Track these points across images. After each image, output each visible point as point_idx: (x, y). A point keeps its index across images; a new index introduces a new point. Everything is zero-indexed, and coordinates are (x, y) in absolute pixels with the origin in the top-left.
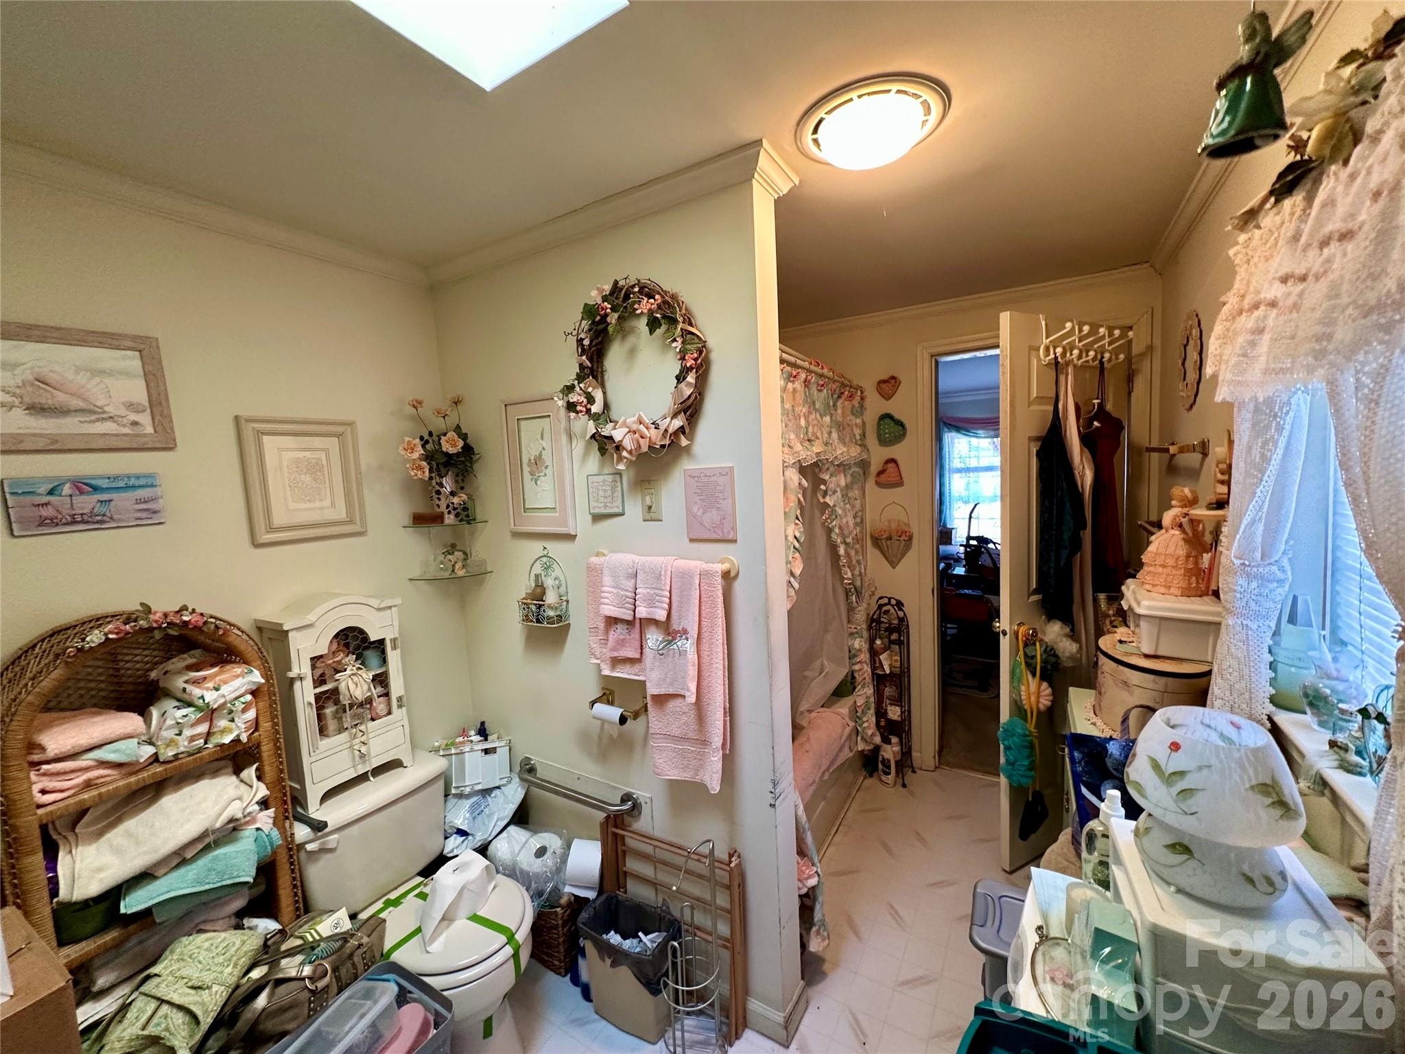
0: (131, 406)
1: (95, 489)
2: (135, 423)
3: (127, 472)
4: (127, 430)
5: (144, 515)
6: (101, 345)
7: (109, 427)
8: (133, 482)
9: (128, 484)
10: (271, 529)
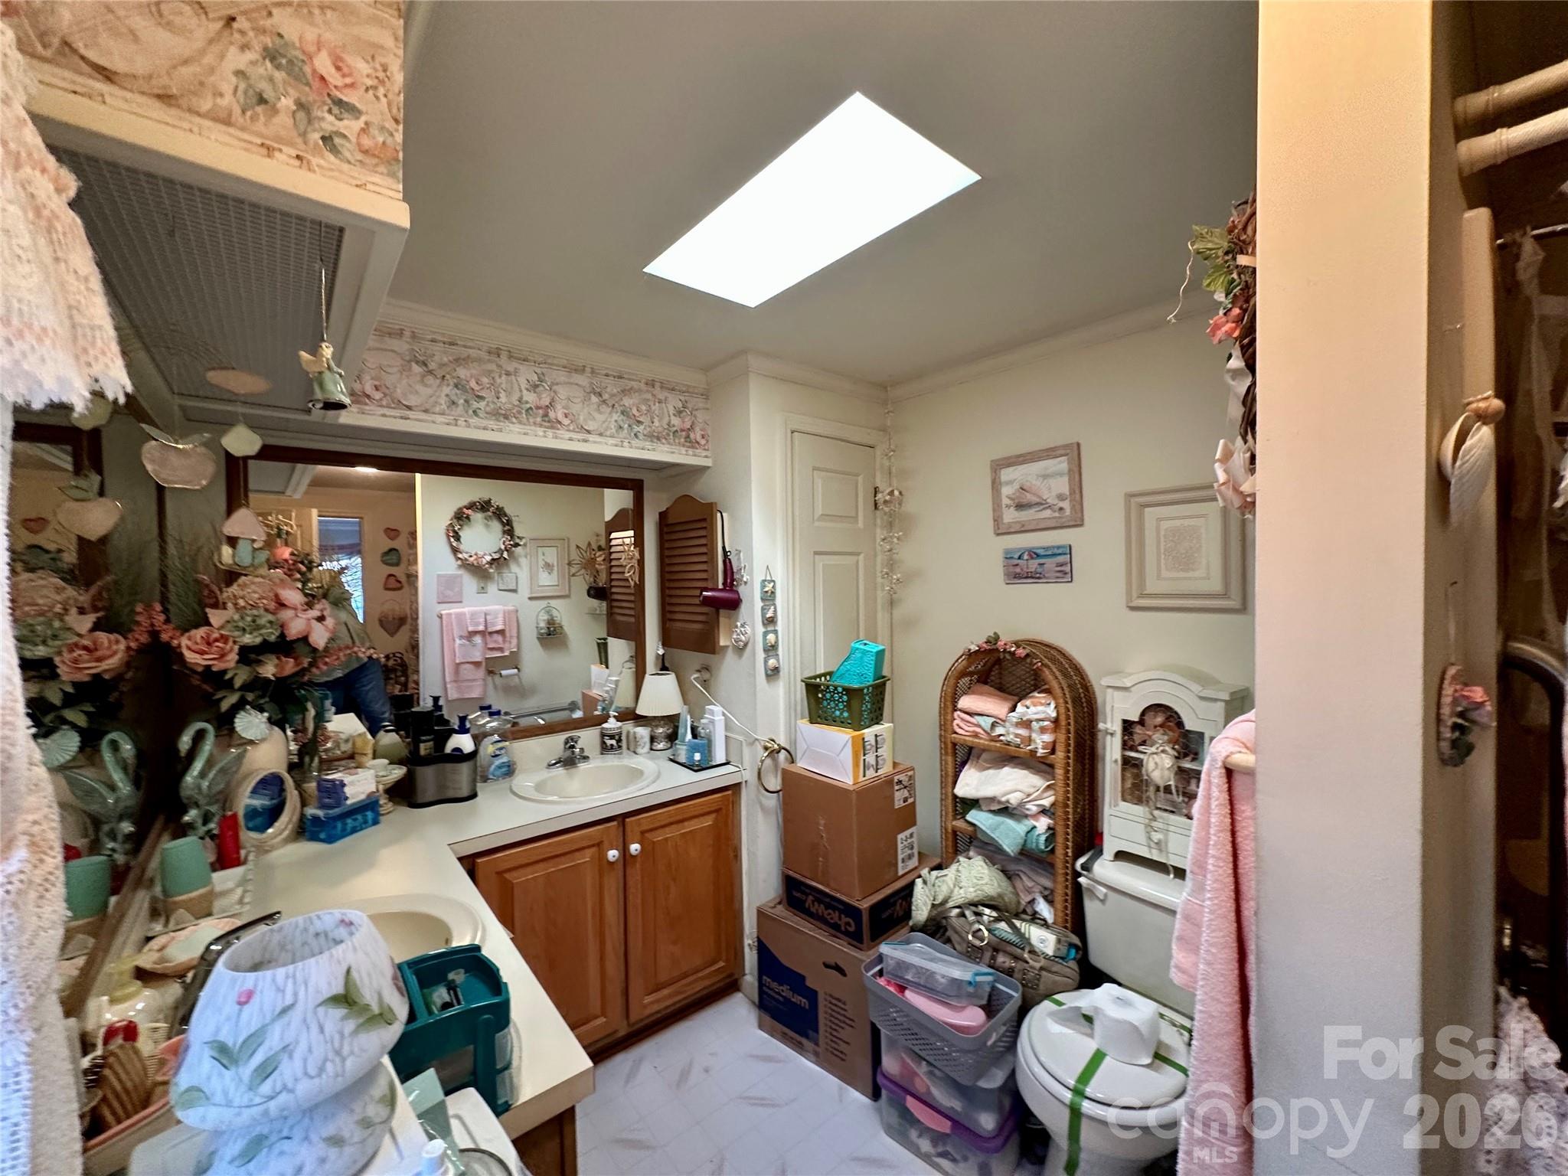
0: (1061, 497)
1: (1038, 556)
2: (1061, 509)
3: (1053, 544)
4: (1057, 514)
5: (1059, 575)
6: (1048, 457)
7: (1047, 513)
8: (1056, 551)
9: (1054, 552)
10: (1142, 596)
